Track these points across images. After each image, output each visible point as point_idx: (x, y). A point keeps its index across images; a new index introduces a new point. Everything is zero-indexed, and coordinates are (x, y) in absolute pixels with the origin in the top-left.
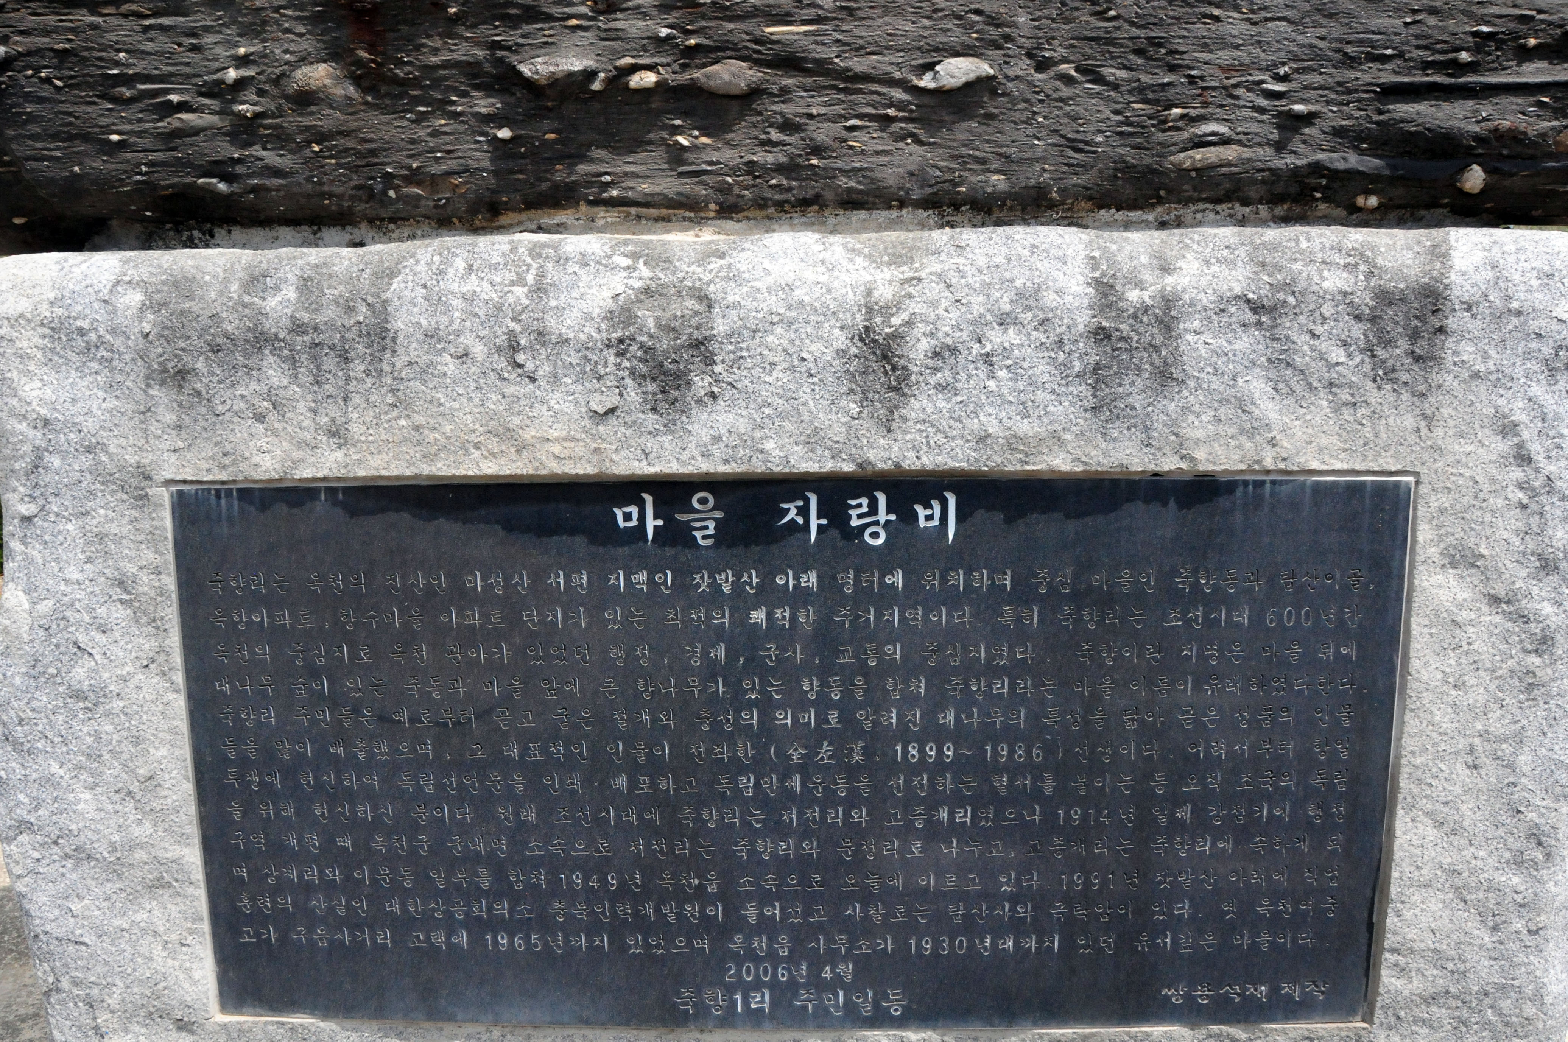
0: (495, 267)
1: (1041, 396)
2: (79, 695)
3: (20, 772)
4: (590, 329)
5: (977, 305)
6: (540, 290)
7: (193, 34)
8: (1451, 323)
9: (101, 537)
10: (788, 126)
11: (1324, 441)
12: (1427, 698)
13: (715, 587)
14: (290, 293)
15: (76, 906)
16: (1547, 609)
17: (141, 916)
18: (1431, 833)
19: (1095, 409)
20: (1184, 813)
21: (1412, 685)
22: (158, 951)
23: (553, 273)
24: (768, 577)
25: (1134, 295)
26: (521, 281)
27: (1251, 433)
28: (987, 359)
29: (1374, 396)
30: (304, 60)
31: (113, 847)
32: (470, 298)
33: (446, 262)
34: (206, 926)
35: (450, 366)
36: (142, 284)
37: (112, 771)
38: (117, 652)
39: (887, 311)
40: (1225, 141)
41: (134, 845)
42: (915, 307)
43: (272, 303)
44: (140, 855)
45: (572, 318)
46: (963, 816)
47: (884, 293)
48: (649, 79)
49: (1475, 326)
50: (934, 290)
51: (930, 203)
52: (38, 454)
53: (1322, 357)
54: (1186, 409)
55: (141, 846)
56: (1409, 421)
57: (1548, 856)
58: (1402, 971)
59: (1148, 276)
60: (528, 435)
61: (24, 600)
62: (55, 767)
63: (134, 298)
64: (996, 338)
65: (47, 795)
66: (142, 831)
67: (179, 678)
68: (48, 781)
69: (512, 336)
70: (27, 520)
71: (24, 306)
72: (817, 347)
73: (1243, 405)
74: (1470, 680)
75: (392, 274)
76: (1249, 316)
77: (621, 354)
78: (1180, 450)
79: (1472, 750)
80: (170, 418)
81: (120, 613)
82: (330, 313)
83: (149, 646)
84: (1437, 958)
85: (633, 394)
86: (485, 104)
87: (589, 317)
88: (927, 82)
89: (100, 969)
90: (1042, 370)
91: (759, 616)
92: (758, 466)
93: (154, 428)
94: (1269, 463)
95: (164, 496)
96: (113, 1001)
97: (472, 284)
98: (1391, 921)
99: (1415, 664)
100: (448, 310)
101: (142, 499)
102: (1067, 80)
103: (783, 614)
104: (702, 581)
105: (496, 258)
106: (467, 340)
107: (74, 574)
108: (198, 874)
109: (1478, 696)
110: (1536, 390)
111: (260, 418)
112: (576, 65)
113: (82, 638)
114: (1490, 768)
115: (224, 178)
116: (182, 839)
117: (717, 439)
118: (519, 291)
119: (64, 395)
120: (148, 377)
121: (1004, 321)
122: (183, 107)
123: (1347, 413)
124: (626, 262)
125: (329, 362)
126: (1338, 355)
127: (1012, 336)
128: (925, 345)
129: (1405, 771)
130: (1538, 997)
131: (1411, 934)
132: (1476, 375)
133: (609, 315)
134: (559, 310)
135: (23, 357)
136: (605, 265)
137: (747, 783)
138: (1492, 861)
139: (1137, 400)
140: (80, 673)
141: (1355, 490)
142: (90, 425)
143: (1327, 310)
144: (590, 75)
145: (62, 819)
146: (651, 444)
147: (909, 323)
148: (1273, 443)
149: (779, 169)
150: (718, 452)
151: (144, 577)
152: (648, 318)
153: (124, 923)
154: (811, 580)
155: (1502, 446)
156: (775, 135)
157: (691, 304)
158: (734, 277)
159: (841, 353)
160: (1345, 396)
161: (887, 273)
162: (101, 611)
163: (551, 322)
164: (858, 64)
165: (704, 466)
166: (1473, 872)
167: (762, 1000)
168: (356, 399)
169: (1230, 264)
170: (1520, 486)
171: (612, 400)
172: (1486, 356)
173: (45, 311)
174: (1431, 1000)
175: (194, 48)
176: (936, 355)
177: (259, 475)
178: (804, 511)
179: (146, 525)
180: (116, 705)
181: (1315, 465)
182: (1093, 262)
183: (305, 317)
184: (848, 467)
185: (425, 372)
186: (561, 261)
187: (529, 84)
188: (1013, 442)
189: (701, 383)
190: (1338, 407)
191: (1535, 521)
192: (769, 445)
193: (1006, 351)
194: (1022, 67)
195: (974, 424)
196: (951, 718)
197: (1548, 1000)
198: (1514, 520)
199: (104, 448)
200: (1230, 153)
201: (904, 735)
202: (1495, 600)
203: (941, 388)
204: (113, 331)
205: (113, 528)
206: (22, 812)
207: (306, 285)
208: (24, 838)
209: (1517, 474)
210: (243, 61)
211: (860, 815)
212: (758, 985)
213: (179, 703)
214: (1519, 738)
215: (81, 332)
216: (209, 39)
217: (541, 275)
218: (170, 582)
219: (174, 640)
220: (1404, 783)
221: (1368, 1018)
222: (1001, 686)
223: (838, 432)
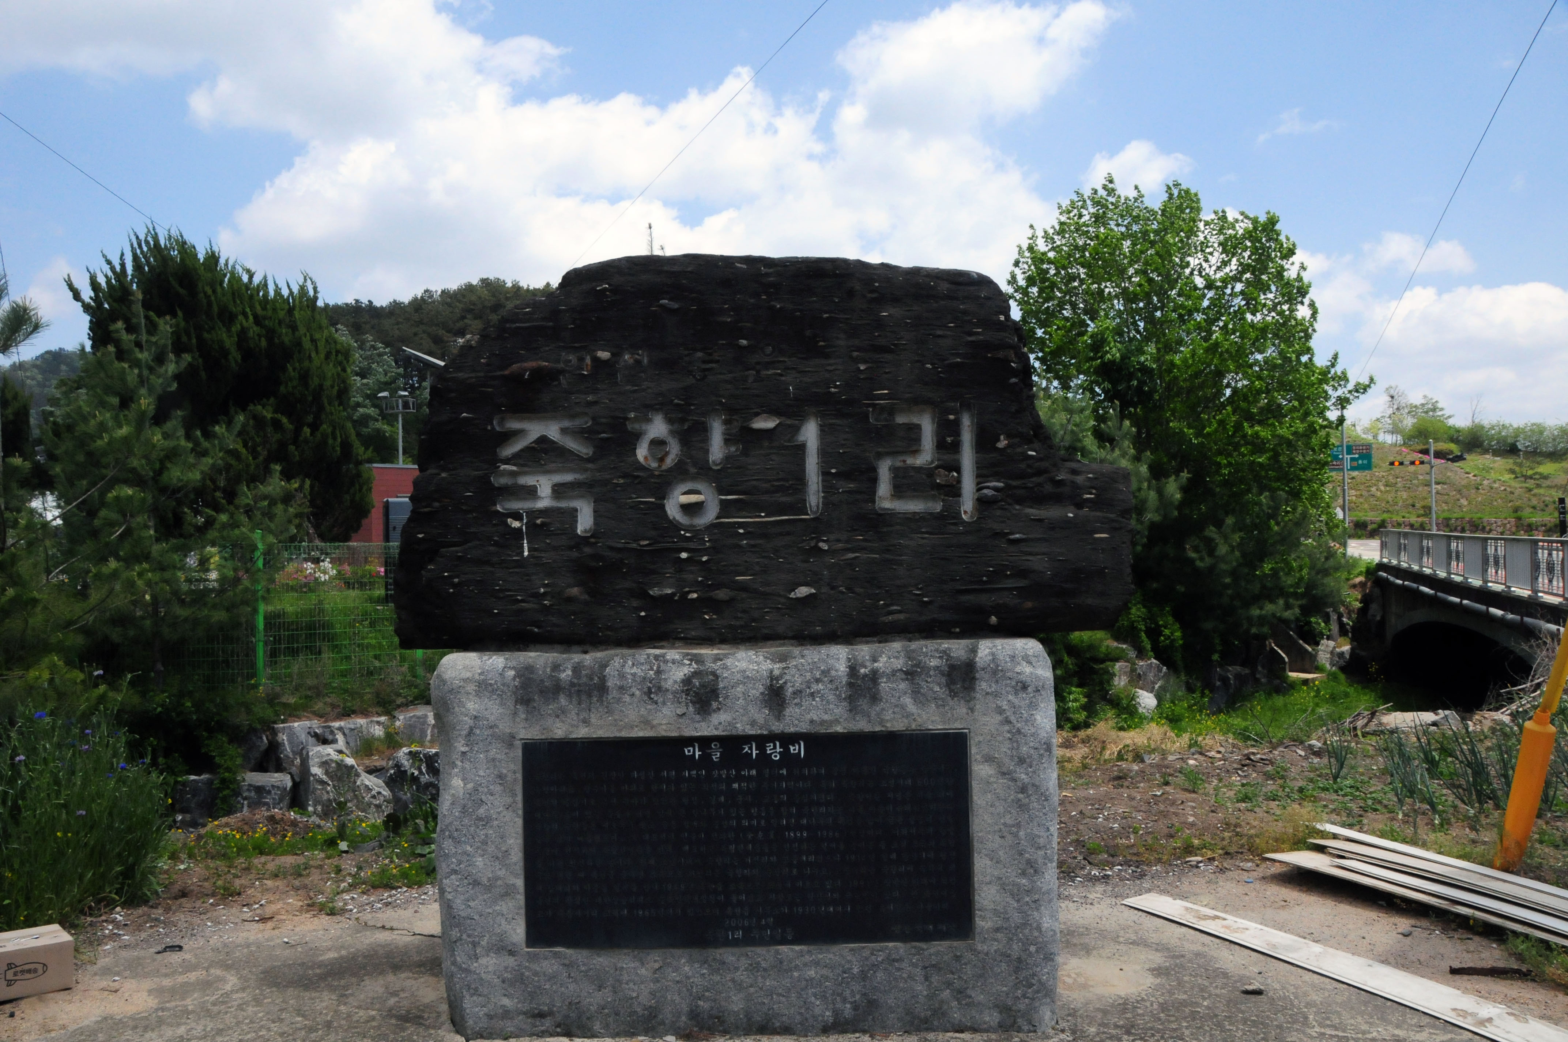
0: (642, 664)
1: (831, 706)
2: (480, 819)
3: (454, 850)
4: (676, 686)
5: (808, 676)
6: (659, 672)
7: (528, 575)
8: (977, 675)
9: (494, 760)
10: (744, 611)
11: (934, 718)
12: (981, 811)
13: (720, 775)
14: (569, 672)
15: (472, 904)
16: (1023, 776)
17: (498, 908)
18: (989, 862)
19: (850, 711)
20: (894, 856)
21: (974, 806)
22: (503, 922)
23: (663, 667)
24: (738, 771)
25: (862, 671)
26: (652, 669)
27: (907, 717)
28: (812, 695)
29: (951, 703)
30: (570, 586)
31: (489, 879)
32: (634, 675)
33: (625, 662)
34: (523, 911)
35: (627, 698)
36: (513, 668)
37: (491, 849)
38: (496, 803)
39: (777, 679)
40: (900, 612)
41: (498, 878)
42: (787, 677)
43: (563, 676)
44: (499, 882)
45: (670, 682)
46: (812, 858)
47: (776, 672)
48: (695, 596)
49: (987, 676)
50: (793, 671)
51: (793, 638)
52: (471, 729)
53: (932, 689)
54: (883, 709)
55: (500, 878)
56: (964, 710)
57: (1035, 871)
58: (983, 918)
59: (868, 664)
60: (655, 722)
61: (461, 783)
62: (469, 848)
63: (512, 673)
64: (815, 687)
65: (465, 858)
66: (502, 873)
67: (520, 812)
68: (465, 853)
69: (649, 689)
70: (464, 753)
71: (469, 675)
72: (754, 692)
73: (903, 707)
74: (997, 804)
75: (606, 666)
76: (904, 676)
77: (687, 695)
78: (882, 722)
79: (1000, 830)
80: (523, 716)
81: (498, 788)
82: (584, 680)
83: (509, 800)
84: (995, 912)
85: (691, 709)
86: (635, 603)
87: (675, 682)
88: (792, 595)
89: (479, 930)
90: (831, 697)
91: (736, 786)
92: (734, 733)
93: (518, 720)
94: (913, 727)
95: (518, 744)
96: (484, 943)
97: (634, 670)
98: (977, 897)
99: (975, 798)
100: (626, 679)
101: (511, 745)
102: (842, 593)
103: (744, 785)
104: (716, 773)
105: (643, 661)
106: (634, 690)
107: (481, 773)
108: (522, 889)
109: (1001, 809)
110: (1010, 697)
111: (558, 716)
112: (669, 591)
113: (483, 797)
114: (1009, 838)
115: (537, 627)
116: (516, 876)
117: (720, 723)
118: (652, 672)
119: (483, 707)
120: (516, 702)
121: (818, 681)
122: (522, 601)
123: (941, 709)
124: (688, 662)
125: (584, 697)
126: (937, 688)
127: (821, 686)
128: (790, 690)
129: (976, 839)
130: (1039, 928)
131: (986, 903)
132: (987, 693)
133: (683, 681)
134: (665, 679)
135: (468, 693)
136: (680, 663)
137: (732, 847)
138: (1014, 874)
139: (865, 707)
140: (481, 811)
141: (946, 735)
142: (492, 718)
143: (932, 673)
144: (674, 594)
145: (470, 868)
146: (697, 725)
147: (785, 683)
148: (914, 720)
149: (741, 627)
150: (721, 727)
151: (510, 775)
152: (696, 682)
153: (490, 911)
154: (754, 772)
155: (999, 718)
156: (739, 615)
157: (711, 677)
158: (725, 667)
159: (762, 694)
160: (940, 703)
161: (778, 666)
162: (492, 787)
163: (663, 684)
164: (767, 589)
165: (716, 733)
166: (1007, 877)
167: (739, 934)
168: (593, 710)
169: (897, 658)
170: (1009, 732)
171: (685, 710)
172: (990, 687)
173: (477, 677)
174: (997, 930)
175: (528, 580)
176: (794, 693)
177: (557, 737)
178: (751, 748)
179: (512, 755)
180: (496, 823)
181: (930, 727)
182: (849, 660)
183: (575, 681)
184: (765, 733)
185: (619, 701)
186: (666, 662)
187: (652, 597)
188: (823, 722)
189: (715, 705)
190: (938, 707)
191: (1015, 745)
192: (738, 725)
193: (819, 692)
194: (825, 590)
195: (808, 717)
196: (805, 821)
197: (1043, 929)
198: (1007, 744)
199: (497, 727)
200: (902, 616)
201: (788, 828)
202: (1004, 774)
203: (796, 704)
204: (503, 685)
205: (498, 756)
206: (453, 866)
207: (577, 669)
208: (453, 877)
209: (1007, 728)
210: (545, 586)
211: (774, 859)
212: (737, 928)
213: (519, 822)
214: (1018, 825)
215: (491, 685)
216: (534, 577)
217: (659, 667)
218: (519, 776)
219: (519, 798)
220: (975, 844)
221: (973, 939)
222: (823, 809)
223: (761, 721)
